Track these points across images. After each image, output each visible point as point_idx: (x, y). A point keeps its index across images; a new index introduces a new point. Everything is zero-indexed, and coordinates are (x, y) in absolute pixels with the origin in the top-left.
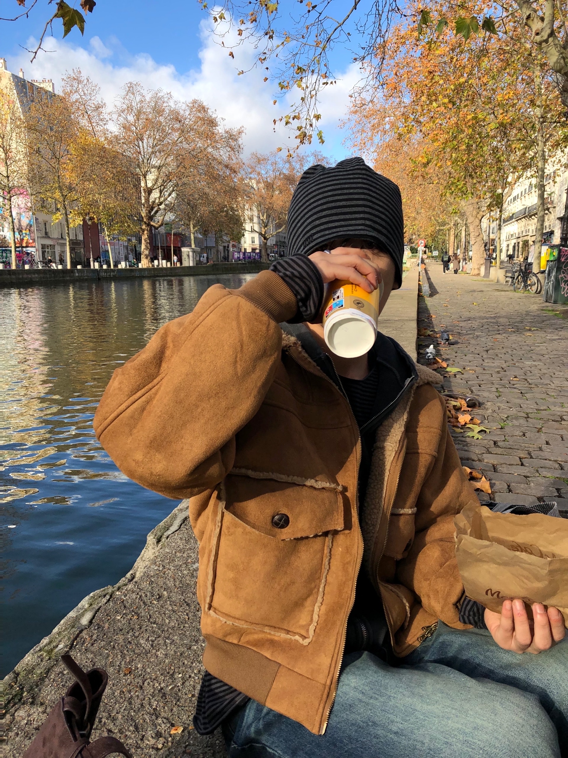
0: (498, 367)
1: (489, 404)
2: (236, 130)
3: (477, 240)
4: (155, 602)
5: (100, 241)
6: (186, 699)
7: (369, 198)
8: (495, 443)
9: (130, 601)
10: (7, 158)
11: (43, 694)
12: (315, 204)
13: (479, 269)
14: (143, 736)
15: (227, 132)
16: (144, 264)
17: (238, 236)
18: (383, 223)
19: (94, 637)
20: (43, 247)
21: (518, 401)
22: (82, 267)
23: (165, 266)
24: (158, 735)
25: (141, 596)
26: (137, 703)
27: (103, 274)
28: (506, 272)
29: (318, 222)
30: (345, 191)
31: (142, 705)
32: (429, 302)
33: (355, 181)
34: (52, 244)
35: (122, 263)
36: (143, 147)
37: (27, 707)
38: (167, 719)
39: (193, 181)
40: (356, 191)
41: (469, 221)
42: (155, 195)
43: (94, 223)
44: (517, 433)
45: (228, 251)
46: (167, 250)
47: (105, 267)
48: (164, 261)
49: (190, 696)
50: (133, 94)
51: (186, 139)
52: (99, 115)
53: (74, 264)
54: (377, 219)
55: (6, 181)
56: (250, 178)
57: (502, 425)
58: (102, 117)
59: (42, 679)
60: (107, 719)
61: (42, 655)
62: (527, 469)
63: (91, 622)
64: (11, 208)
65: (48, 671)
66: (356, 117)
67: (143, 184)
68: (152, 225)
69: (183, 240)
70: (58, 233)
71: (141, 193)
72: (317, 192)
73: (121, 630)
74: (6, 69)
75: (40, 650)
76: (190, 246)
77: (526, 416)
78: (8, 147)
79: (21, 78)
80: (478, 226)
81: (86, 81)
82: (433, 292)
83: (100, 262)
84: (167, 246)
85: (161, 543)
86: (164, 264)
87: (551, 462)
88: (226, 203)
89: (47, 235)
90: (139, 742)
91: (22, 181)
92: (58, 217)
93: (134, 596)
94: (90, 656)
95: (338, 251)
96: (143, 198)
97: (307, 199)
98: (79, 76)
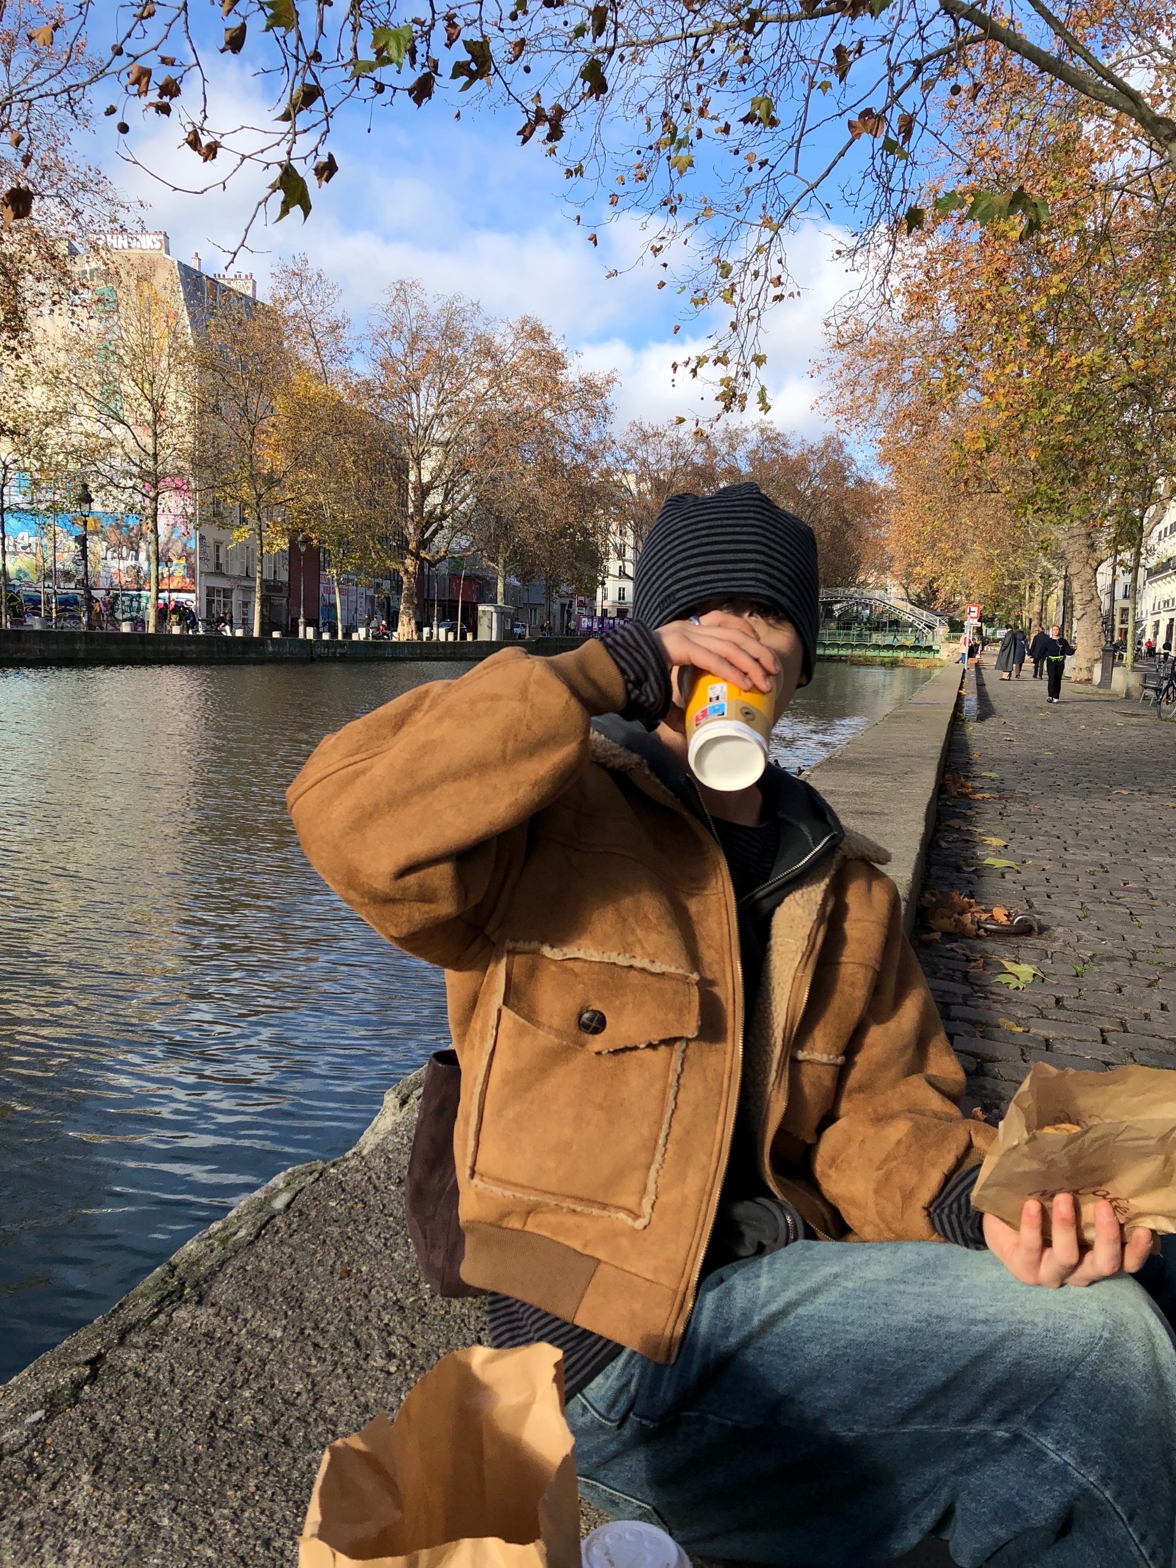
0: (1093, 863)
1: (1061, 929)
2: (601, 376)
3: (1088, 610)
4: (393, 1188)
5: (321, 586)
6: (435, 1317)
7: (764, 540)
8: (1058, 1001)
9: (351, 1184)
10: (157, 420)
11: (215, 1291)
12: (680, 548)
13: (1090, 670)
14: (368, 1355)
15: (583, 380)
16: (404, 631)
17: (589, 586)
18: (785, 579)
19: (294, 1226)
20: (211, 591)
21: (1119, 928)
22: (283, 634)
23: (442, 639)
24: (390, 1356)
25: (370, 1178)
26: (360, 1315)
27: (323, 651)
28: (1145, 677)
29: (683, 574)
30: (729, 530)
31: (367, 1318)
32: (973, 730)
33: (744, 515)
34: (227, 586)
35: (360, 629)
36: (419, 406)
37: (191, 1307)
38: (406, 1338)
39: (509, 473)
40: (744, 529)
41: (1071, 571)
42: (435, 498)
43: (310, 548)
44: (1105, 986)
45: (570, 614)
46: (450, 607)
47: (326, 636)
48: (442, 631)
49: (442, 1312)
50: (406, 303)
51: (502, 392)
52: (336, 342)
53: (265, 629)
54: (776, 573)
55: (151, 463)
56: (625, 472)
57: (1079, 969)
58: (341, 345)
59: (213, 1273)
60: (313, 1330)
61: (212, 1244)
62: (1112, 1050)
63: (288, 1206)
64: (156, 515)
65: (223, 1264)
66: (843, 356)
67: (412, 477)
68: (425, 559)
69: (482, 589)
70: (242, 563)
71: (408, 494)
72: (685, 530)
73: (336, 1221)
74: (168, 252)
75: (209, 1237)
76: (493, 601)
77: (1131, 957)
78: (160, 400)
79: (195, 271)
80: (1089, 581)
81: (315, 278)
82: (986, 710)
83: (318, 628)
84: (450, 601)
85: (407, 1107)
86: (441, 634)
87: (1161, 1042)
88: (571, 519)
89: (218, 571)
90: (361, 1362)
91: (180, 463)
92: (241, 535)
93: (359, 1177)
94: (288, 1250)
95: (713, 617)
96: (410, 504)
97: (668, 540)
98: (303, 268)
